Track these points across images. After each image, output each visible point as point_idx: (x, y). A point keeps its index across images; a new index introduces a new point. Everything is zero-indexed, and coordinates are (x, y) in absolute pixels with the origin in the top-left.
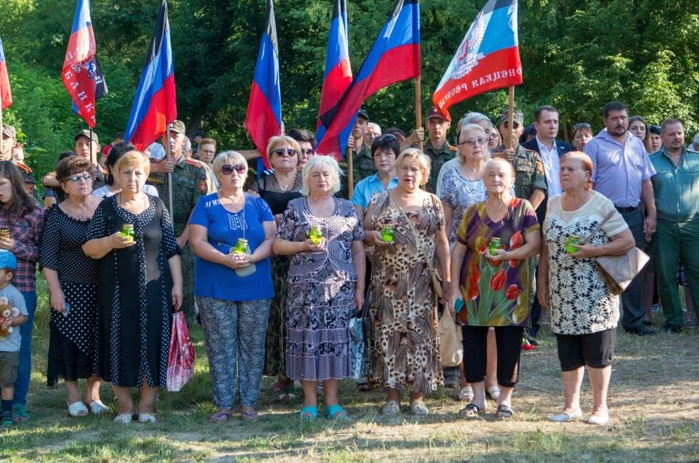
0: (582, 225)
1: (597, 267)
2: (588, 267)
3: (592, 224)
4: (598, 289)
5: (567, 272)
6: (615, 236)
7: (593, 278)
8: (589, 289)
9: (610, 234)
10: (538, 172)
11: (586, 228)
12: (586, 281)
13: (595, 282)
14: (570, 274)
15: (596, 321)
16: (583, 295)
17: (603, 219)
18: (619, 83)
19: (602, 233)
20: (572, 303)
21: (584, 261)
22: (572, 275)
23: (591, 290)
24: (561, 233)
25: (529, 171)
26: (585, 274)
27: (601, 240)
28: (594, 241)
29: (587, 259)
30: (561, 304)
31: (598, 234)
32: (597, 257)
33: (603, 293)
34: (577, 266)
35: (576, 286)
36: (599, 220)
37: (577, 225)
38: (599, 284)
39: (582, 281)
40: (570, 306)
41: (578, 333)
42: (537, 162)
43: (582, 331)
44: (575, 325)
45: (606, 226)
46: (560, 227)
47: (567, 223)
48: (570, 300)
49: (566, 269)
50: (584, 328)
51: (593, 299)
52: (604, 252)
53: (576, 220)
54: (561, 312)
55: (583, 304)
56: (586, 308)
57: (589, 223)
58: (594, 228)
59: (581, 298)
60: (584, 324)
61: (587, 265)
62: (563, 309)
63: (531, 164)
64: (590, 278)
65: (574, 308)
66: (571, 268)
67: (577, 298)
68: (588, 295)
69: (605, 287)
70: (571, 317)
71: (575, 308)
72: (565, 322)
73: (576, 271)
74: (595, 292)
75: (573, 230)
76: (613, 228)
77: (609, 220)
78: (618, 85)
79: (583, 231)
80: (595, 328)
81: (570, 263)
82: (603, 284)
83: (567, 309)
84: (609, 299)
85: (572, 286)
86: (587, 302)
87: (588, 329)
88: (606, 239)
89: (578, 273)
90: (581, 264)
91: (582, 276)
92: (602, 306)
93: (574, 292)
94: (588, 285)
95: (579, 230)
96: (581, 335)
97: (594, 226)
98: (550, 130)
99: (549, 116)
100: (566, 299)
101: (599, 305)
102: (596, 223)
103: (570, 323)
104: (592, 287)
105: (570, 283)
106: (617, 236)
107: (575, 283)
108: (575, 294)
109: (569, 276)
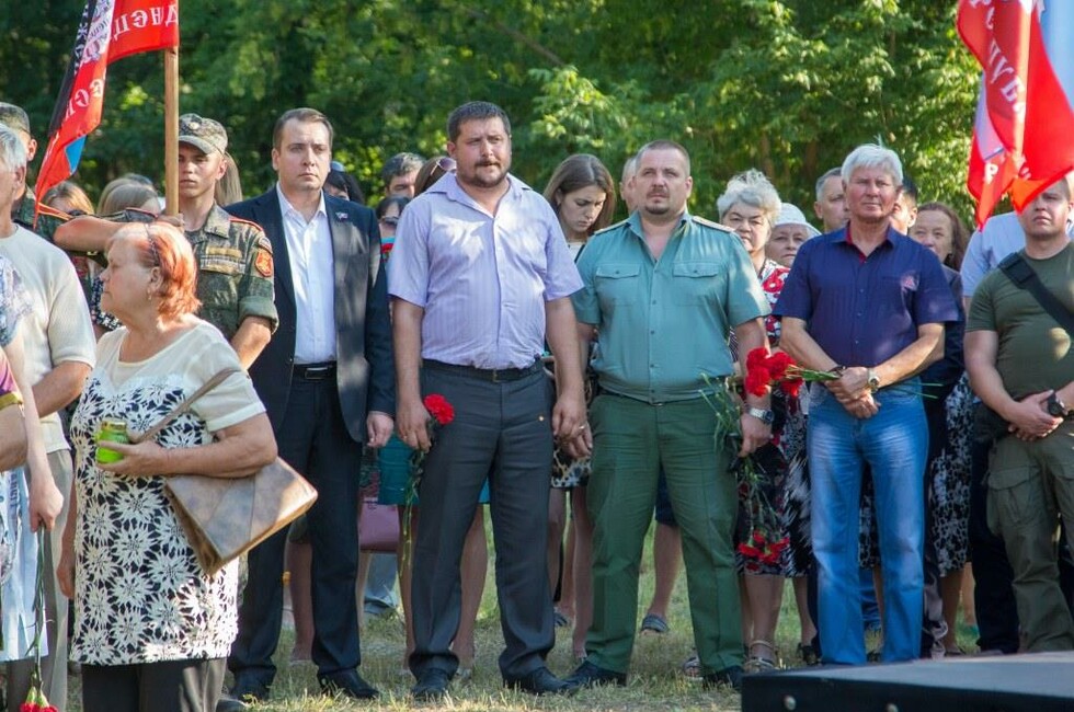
0: (145, 397)
1: (169, 501)
2: (152, 501)
3: (168, 396)
4: (172, 556)
5: (101, 509)
6: (225, 429)
7: (161, 528)
8: (147, 553)
9: (215, 424)
10: (255, 274)
11: (152, 404)
12: (144, 534)
13: (164, 538)
14: (108, 513)
15: (158, 633)
16: (134, 568)
17: (197, 386)
18: (883, 53)
19: (194, 421)
20: (108, 586)
21: (141, 484)
22: (112, 517)
23: (154, 557)
24: (98, 413)
25: (230, 270)
26: (143, 517)
27: (192, 437)
28: (171, 439)
29: (150, 480)
30: (88, 589)
31: (182, 421)
32: (172, 475)
33: (181, 567)
34: (124, 495)
35: (118, 545)
36: (189, 386)
37: (136, 396)
38: (173, 544)
39: (133, 534)
40: (104, 594)
41: (117, 661)
42: (254, 249)
43: (126, 657)
44: (111, 641)
45: (204, 404)
46: (99, 399)
47: (117, 389)
48: (105, 577)
49: (101, 500)
50: (131, 649)
51: (158, 578)
52: (187, 466)
53: (137, 382)
54: (87, 609)
55: (132, 590)
56: (137, 601)
57: (163, 393)
58: (173, 407)
59: (128, 575)
60: (129, 641)
61: (148, 493)
62: (91, 601)
63: (238, 253)
64: (151, 527)
65: (112, 600)
66: (112, 500)
67: (121, 573)
68: (144, 569)
69: (189, 552)
70: (105, 620)
71: (115, 598)
72: (91, 631)
73: (122, 507)
74: (161, 564)
75: (122, 407)
76: (222, 411)
77: (212, 391)
78: (879, 55)
79: (143, 411)
80: (153, 652)
81: (110, 487)
82: (183, 544)
83: (98, 597)
84: (197, 583)
85: (110, 543)
86: (143, 587)
87: (138, 650)
88: (206, 438)
89: (127, 513)
90: (135, 491)
91: (134, 521)
92: (177, 598)
93: (115, 559)
94: (147, 544)
95: (135, 408)
96: (122, 668)
97: (174, 400)
98: (300, 170)
99: (300, 133)
100: (97, 576)
101: (171, 596)
102: (178, 393)
103: (102, 634)
104: (156, 548)
105: (106, 536)
106: (231, 431)
107: (118, 537)
108: (115, 565)
109: (106, 518)
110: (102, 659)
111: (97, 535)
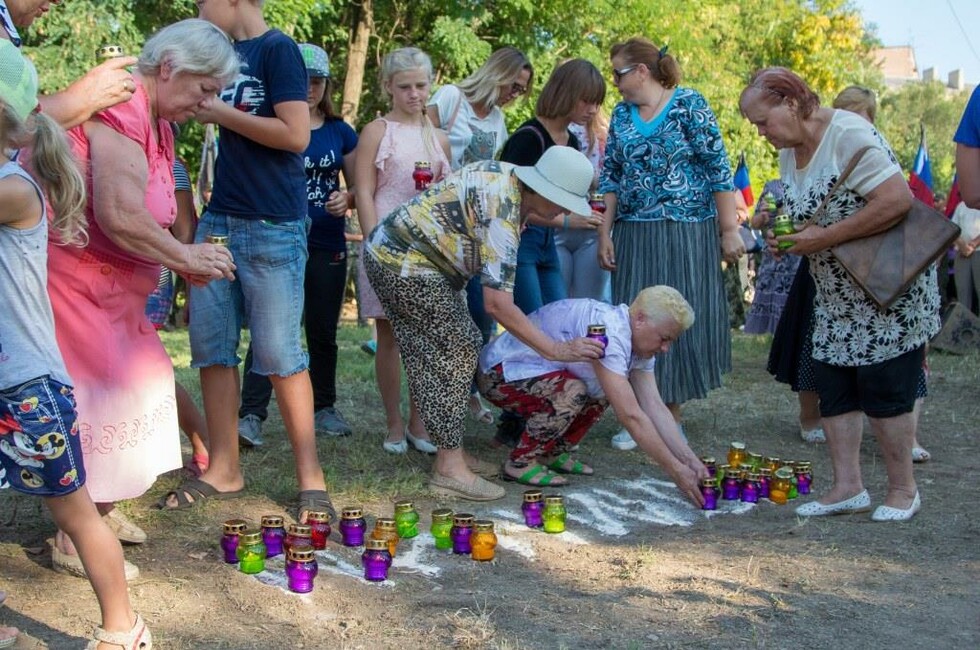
3: (830, 185)
9: (862, 192)
15: (882, 341)
16: (860, 301)
22: (833, 273)
37: (811, 193)
43: (857, 361)
44: (848, 350)
46: (792, 203)
47: (799, 193)
48: (841, 312)
49: (823, 263)
50: (860, 354)
56: (866, 321)
57: (825, 184)
59: (858, 305)
70: (845, 336)
80: (879, 356)
85: (838, 290)
87: (866, 356)
93: (845, 299)
100: (836, 312)
105: (833, 287)
107: (842, 285)
108: (847, 302)
109: (829, 274)
110: (841, 362)
111: (827, 287)
